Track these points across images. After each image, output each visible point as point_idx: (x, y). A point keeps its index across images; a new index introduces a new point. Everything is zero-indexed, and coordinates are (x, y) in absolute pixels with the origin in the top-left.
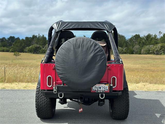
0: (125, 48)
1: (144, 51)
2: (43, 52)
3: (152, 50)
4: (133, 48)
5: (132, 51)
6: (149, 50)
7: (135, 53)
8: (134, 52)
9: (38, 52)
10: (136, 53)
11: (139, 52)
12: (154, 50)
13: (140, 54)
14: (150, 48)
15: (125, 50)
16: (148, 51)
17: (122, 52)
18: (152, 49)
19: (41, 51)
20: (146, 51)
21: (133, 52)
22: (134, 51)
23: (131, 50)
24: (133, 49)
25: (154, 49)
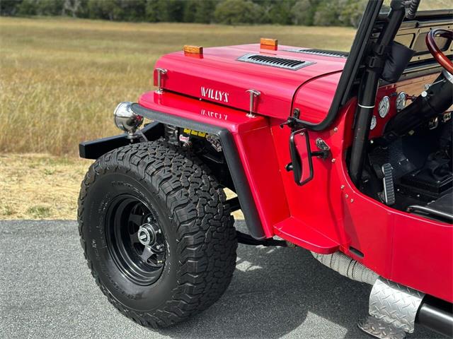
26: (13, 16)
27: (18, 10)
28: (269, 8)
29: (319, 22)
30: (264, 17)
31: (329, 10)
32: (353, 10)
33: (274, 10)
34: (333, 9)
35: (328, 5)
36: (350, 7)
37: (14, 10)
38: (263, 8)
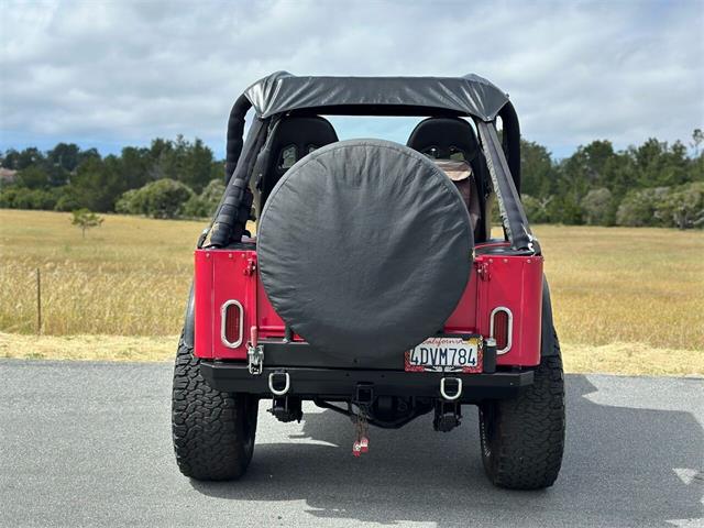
0: (548, 198)
1: (629, 212)
2: (199, 212)
3: (661, 210)
4: (579, 201)
5: (578, 212)
6: (652, 210)
7: (589, 220)
8: (584, 218)
9: (175, 210)
10: (595, 223)
11: (606, 218)
12: (672, 208)
13: (612, 224)
14: (655, 200)
15: (547, 206)
16: (647, 215)
17: (534, 217)
18: (661, 205)
19: (187, 209)
20: (638, 212)
21: (580, 216)
22: (585, 212)
23: (575, 209)
24: (582, 205)
25: (672, 203)
26: (177, 218)
27: (183, 209)
28: (546, 202)
29: (625, 220)
30: (539, 213)
31: (641, 203)
32: (676, 202)
33: (554, 204)
34: (647, 201)
35: (639, 195)
36: (672, 198)
37: (178, 210)
38: (537, 200)
